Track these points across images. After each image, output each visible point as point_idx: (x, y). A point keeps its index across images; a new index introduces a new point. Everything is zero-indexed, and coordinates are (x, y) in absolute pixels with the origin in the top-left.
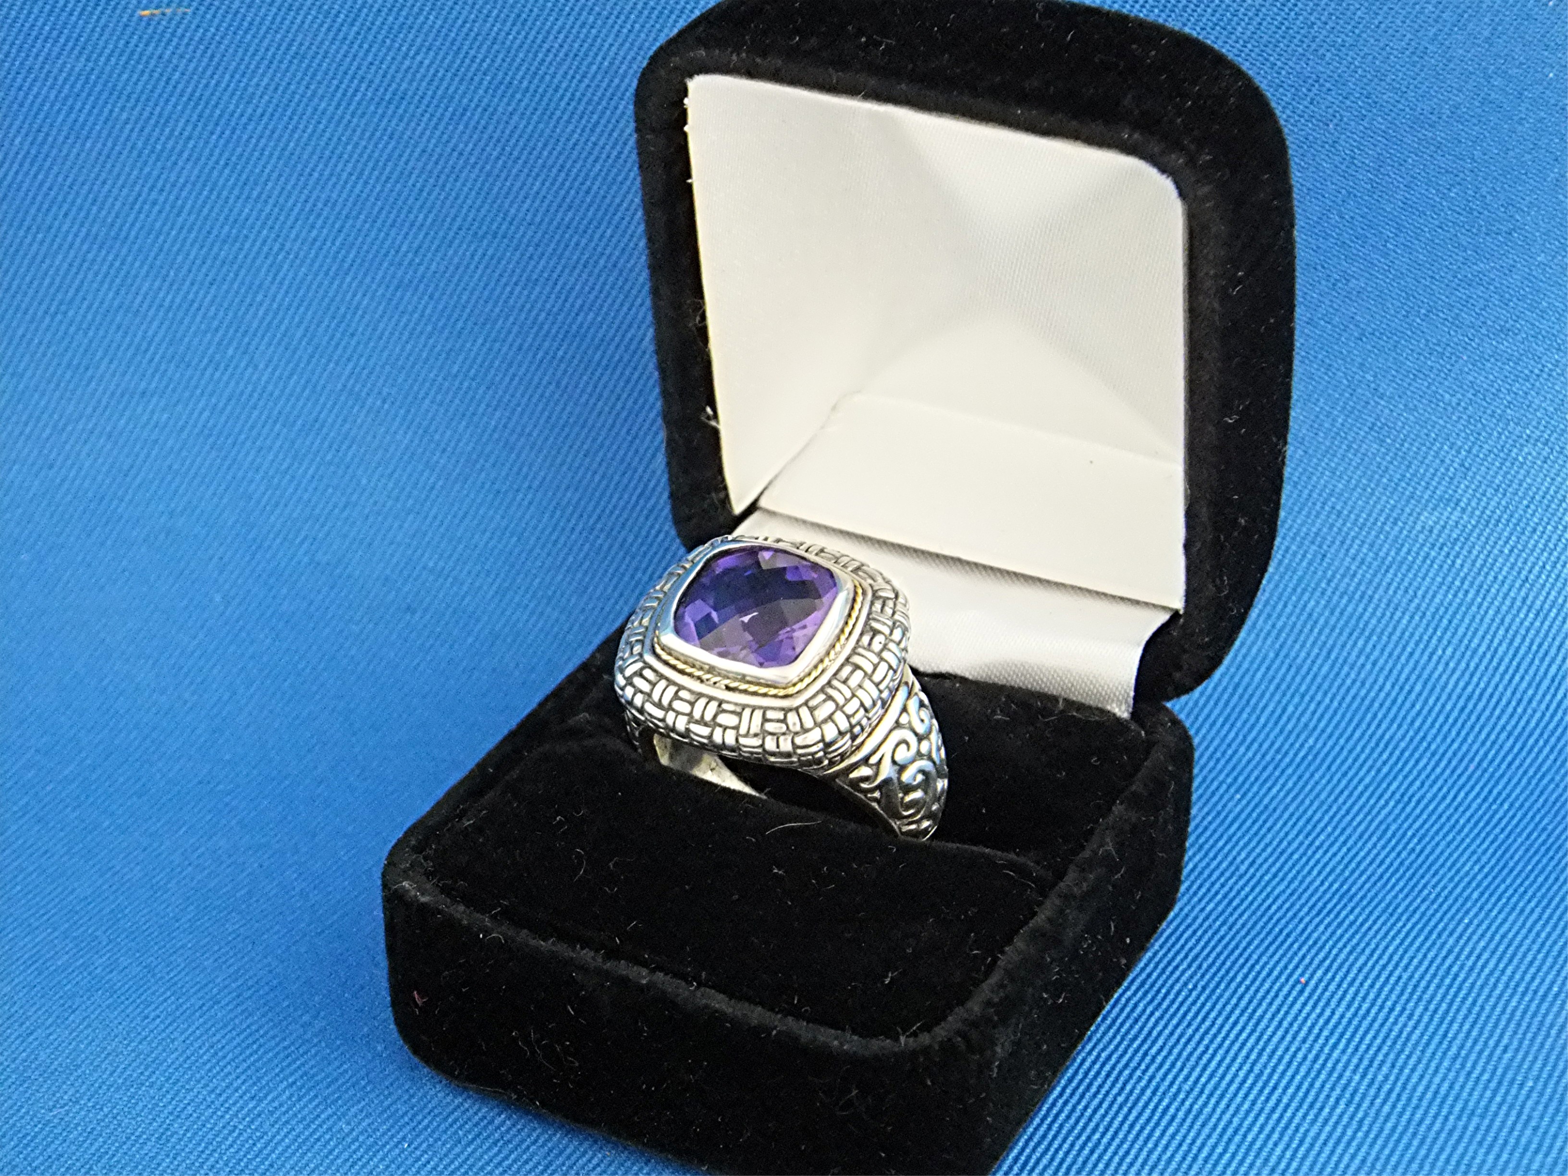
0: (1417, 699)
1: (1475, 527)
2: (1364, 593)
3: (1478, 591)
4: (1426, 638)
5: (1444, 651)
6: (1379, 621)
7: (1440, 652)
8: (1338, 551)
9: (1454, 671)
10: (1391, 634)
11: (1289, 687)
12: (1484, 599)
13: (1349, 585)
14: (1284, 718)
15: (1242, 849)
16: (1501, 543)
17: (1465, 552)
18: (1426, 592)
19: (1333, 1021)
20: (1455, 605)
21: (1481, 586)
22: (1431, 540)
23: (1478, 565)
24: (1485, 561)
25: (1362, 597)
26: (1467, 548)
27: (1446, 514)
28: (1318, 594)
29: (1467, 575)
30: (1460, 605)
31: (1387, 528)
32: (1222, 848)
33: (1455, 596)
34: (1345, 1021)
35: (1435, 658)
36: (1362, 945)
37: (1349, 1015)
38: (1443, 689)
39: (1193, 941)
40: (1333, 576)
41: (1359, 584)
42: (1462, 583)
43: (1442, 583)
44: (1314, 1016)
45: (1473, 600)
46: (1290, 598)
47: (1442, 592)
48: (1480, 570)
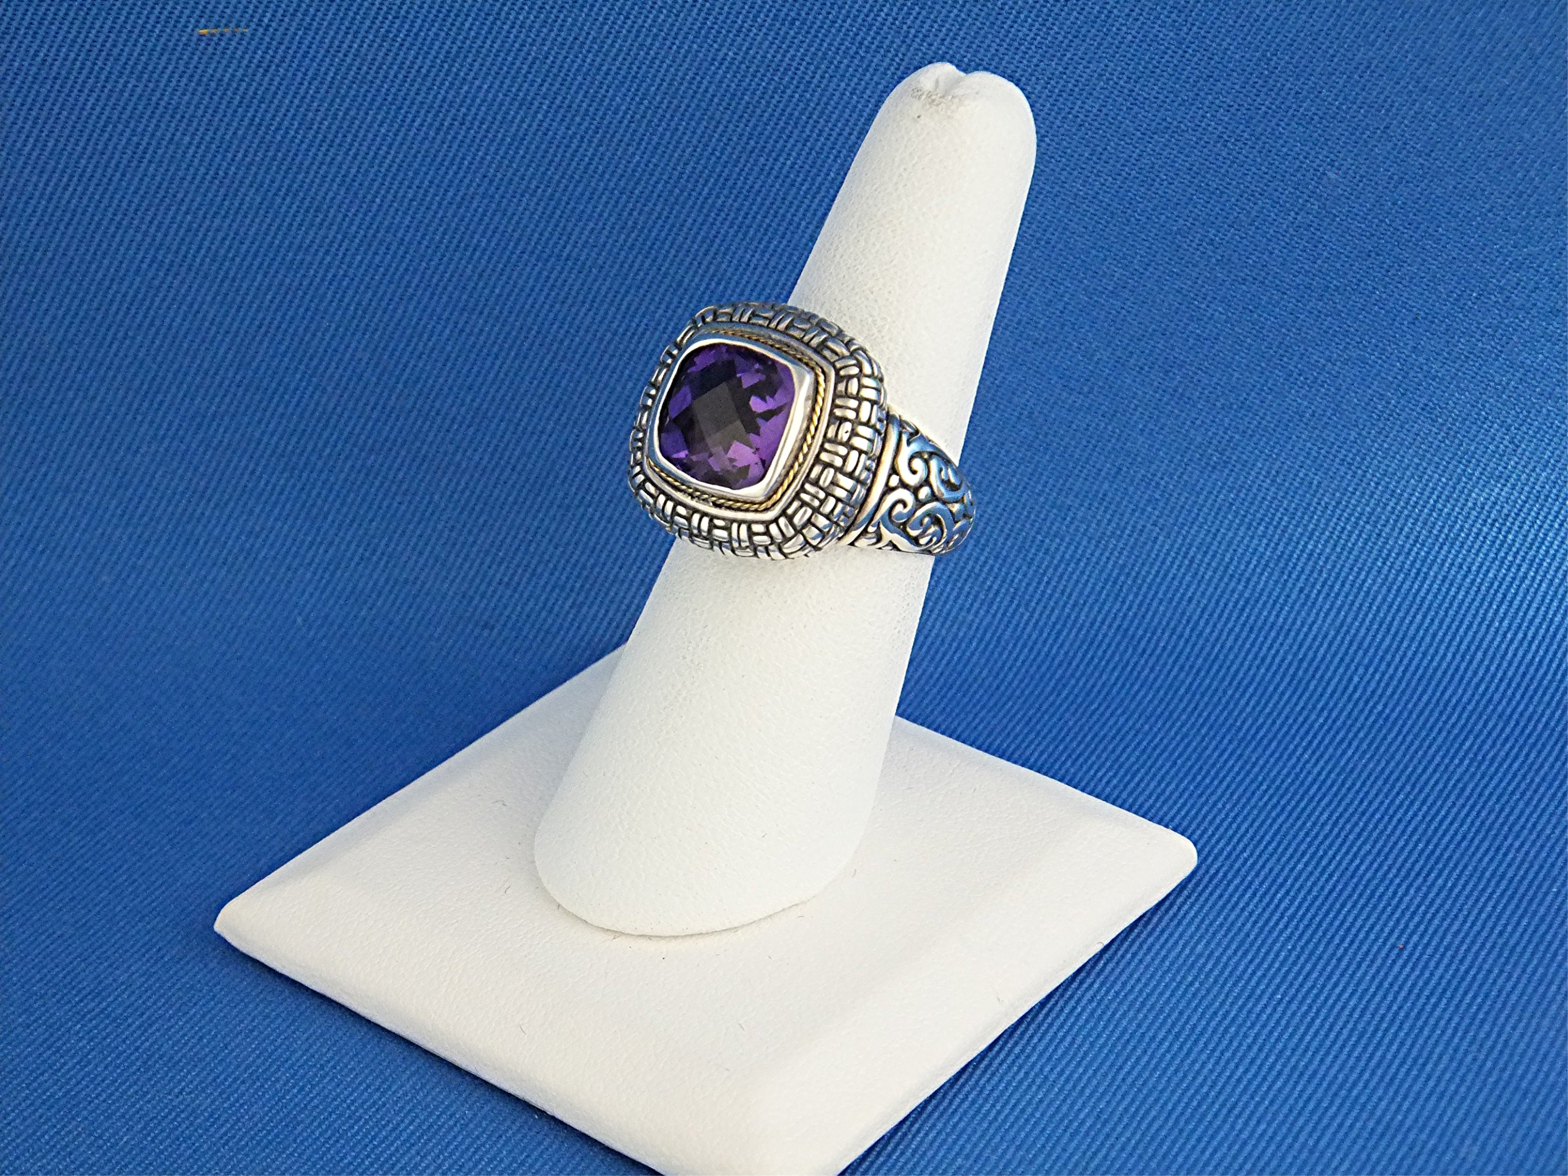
0: (1479, 666)
1: (1525, 502)
2: (1419, 570)
3: (1531, 565)
4: (1482, 611)
5: (1501, 623)
6: (1435, 597)
7: (1497, 624)
8: (1393, 530)
9: (1512, 641)
10: (1448, 609)
11: (1352, 661)
12: (1536, 572)
13: (1404, 563)
14: (1351, 688)
15: (1324, 810)
16: (1551, 517)
17: (1516, 528)
18: (1480, 567)
19: (1433, 982)
20: (1508, 579)
21: (1533, 561)
22: (1483, 517)
23: (1529, 540)
24: (1536, 535)
25: (1418, 574)
26: (1517, 523)
27: (1497, 490)
28: (1374, 572)
29: (1519, 550)
30: (1514, 579)
31: (1439, 506)
32: (1304, 809)
33: (1508, 570)
34: (1444, 982)
35: (1493, 629)
36: (1455, 911)
37: (1448, 976)
38: (1503, 658)
39: (1287, 901)
40: (1388, 555)
41: (1414, 562)
42: (1515, 557)
43: (1495, 559)
44: (1413, 977)
45: (1526, 574)
46: (1347, 578)
47: (1495, 567)
48: (1532, 544)
